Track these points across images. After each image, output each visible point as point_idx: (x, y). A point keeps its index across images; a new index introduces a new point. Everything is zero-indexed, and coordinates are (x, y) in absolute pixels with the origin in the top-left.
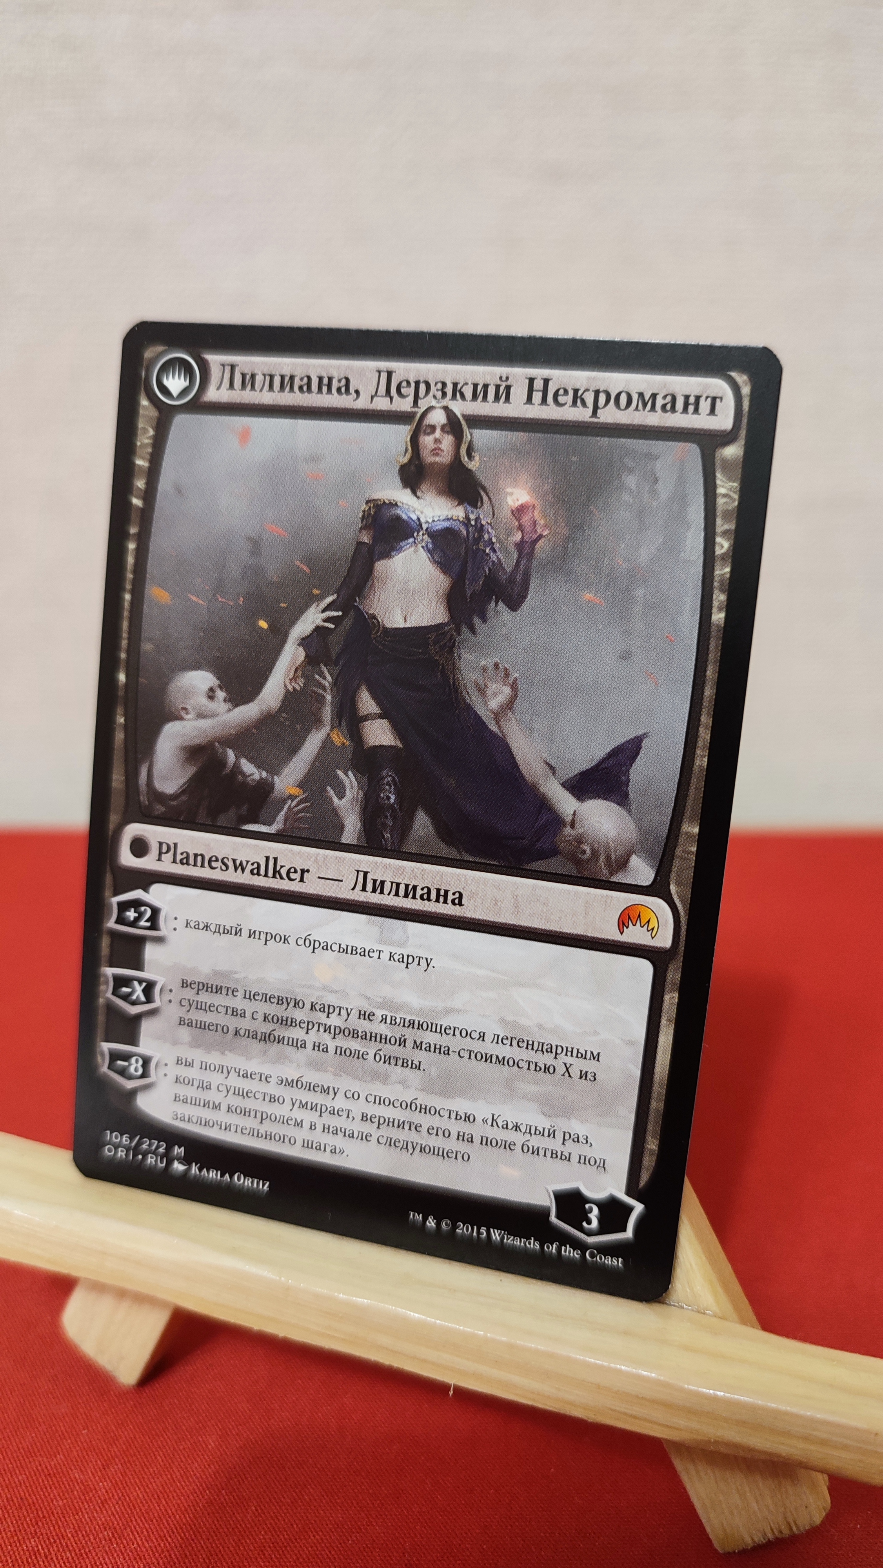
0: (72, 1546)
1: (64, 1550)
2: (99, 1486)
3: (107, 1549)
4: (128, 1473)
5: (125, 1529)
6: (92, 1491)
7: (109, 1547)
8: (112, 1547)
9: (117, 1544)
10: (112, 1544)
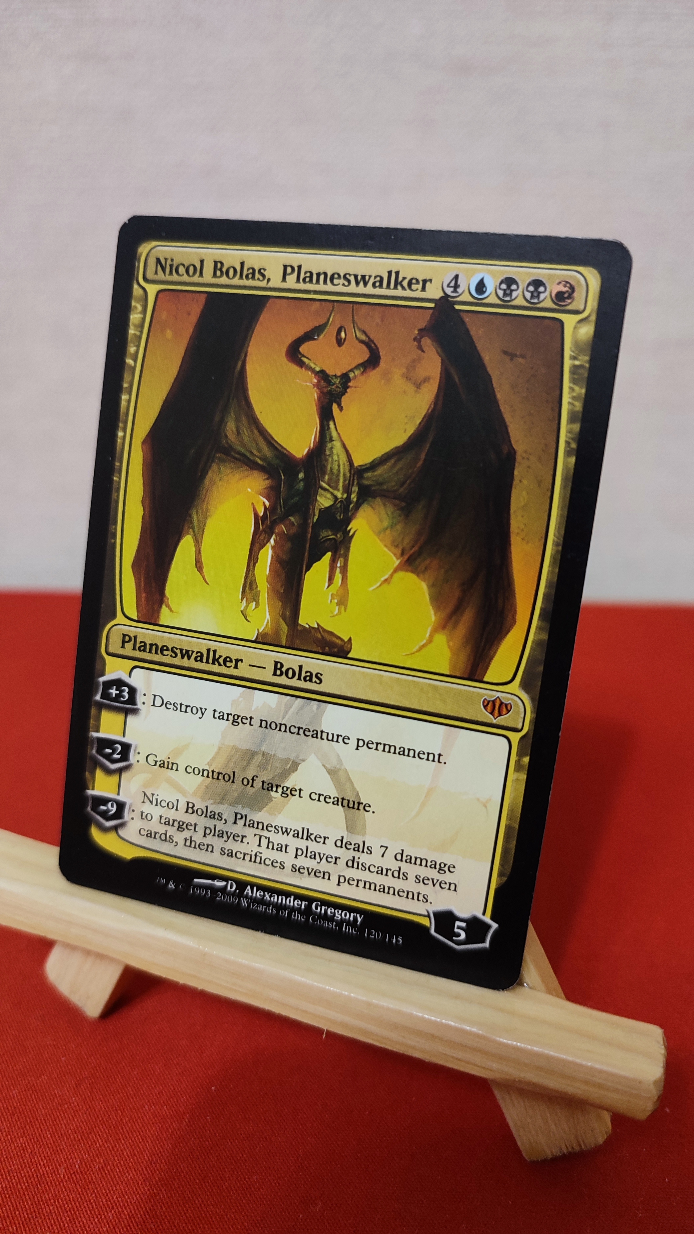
0: (51, 1144)
1: (44, 1147)
2: (73, 1100)
3: (76, 1147)
4: (95, 1091)
5: (90, 1133)
6: (67, 1104)
7: (78, 1146)
8: (80, 1146)
9: (84, 1144)
10: (80, 1144)
